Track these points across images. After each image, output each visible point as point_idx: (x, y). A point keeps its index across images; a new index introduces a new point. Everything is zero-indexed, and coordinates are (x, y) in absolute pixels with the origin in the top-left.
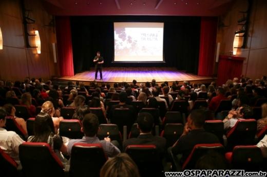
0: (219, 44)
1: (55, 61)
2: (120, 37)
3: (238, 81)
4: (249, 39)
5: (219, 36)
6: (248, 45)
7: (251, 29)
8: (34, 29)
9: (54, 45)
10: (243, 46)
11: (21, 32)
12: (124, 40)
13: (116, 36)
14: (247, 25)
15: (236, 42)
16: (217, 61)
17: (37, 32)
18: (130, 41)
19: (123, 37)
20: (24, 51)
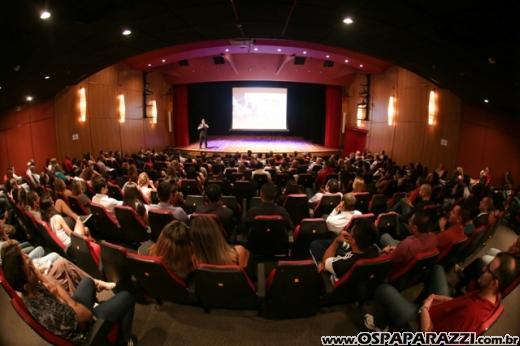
0: (344, 115)
1: (170, 130)
2: (239, 103)
3: (360, 155)
4: (370, 112)
5: (344, 105)
6: (370, 117)
7: (371, 102)
8: (152, 99)
9: (170, 114)
10: (367, 119)
11: (140, 103)
12: (243, 106)
13: (235, 102)
14: (368, 97)
15: (360, 114)
16: (343, 131)
17: (154, 103)
18: (249, 106)
19: (242, 102)
20: (142, 122)
